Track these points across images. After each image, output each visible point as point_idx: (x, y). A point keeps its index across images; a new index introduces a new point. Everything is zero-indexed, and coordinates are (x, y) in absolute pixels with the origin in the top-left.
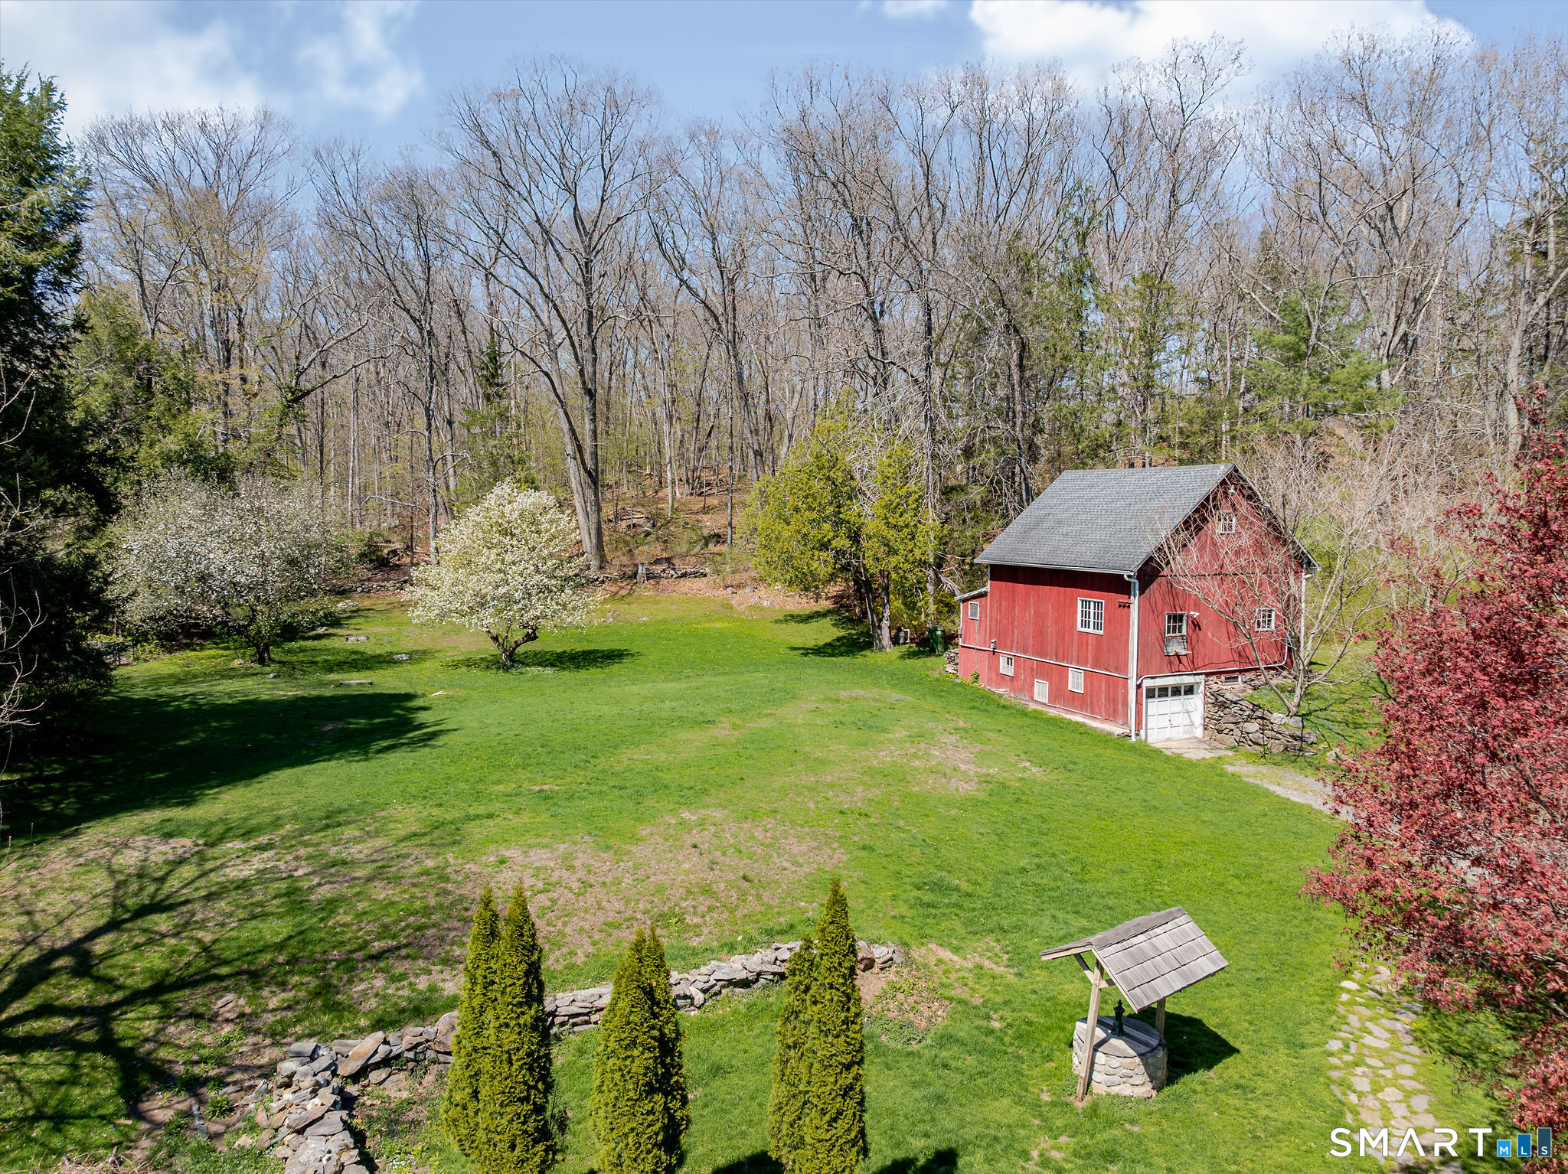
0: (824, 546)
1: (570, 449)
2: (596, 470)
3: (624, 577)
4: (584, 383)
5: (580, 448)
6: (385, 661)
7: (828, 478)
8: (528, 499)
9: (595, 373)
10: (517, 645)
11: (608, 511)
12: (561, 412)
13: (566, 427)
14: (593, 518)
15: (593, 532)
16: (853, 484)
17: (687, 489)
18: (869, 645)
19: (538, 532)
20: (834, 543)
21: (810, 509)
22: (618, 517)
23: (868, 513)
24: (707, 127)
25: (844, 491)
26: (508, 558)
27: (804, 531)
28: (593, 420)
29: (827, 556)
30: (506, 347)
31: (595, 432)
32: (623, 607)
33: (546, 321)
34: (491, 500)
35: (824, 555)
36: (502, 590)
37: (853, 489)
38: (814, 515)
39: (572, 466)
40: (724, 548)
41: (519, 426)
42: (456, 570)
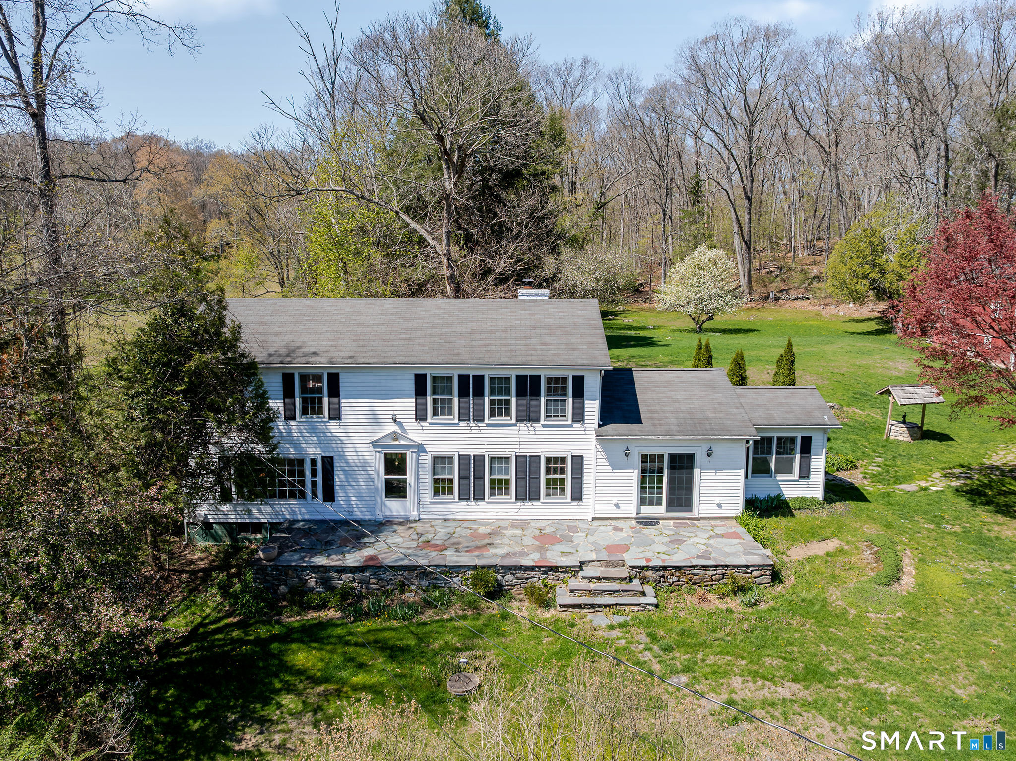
0: (865, 277)
1: (736, 229)
2: (750, 241)
3: (761, 298)
4: (745, 194)
5: (741, 228)
6: (644, 328)
7: (870, 242)
8: (713, 254)
9: (752, 187)
10: (704, 322)
11: (756, 264)
12: (732, 209)
13: (734, 216)
14: (747, 266)
15: (746, 274)
16: (884, 245)
17: (806, 252)
18: (890, 333)
19: (717, 269)
20: (870, 275)
21: (859, 257)
22: (761, 268)
23: (891, 260)
24: (827, 38)
25: (878, 248)
26: (703, 281)
27: (854, 269)
28: (750, 213)
29: (866, 282)
30: (703, 176)
31: (750, 220)
32: (758, 314)
33: (727, 161)
34: (696, 253)
35: (864, 281)
36: (699, 295)
37: (884, 247)
38: (860, 261)
39: (737, 239)
40: (822, 285)
41: (709, 217)
42: (678, 286)
